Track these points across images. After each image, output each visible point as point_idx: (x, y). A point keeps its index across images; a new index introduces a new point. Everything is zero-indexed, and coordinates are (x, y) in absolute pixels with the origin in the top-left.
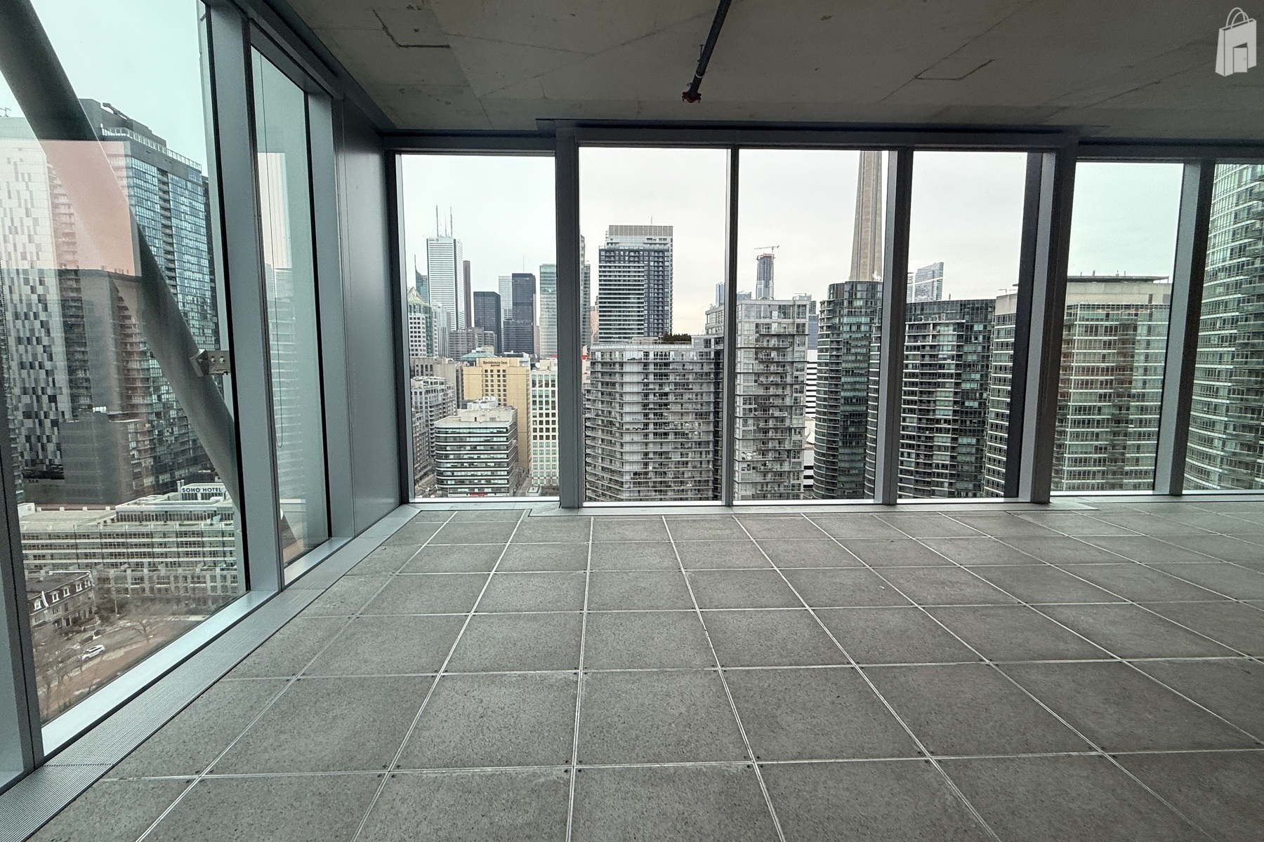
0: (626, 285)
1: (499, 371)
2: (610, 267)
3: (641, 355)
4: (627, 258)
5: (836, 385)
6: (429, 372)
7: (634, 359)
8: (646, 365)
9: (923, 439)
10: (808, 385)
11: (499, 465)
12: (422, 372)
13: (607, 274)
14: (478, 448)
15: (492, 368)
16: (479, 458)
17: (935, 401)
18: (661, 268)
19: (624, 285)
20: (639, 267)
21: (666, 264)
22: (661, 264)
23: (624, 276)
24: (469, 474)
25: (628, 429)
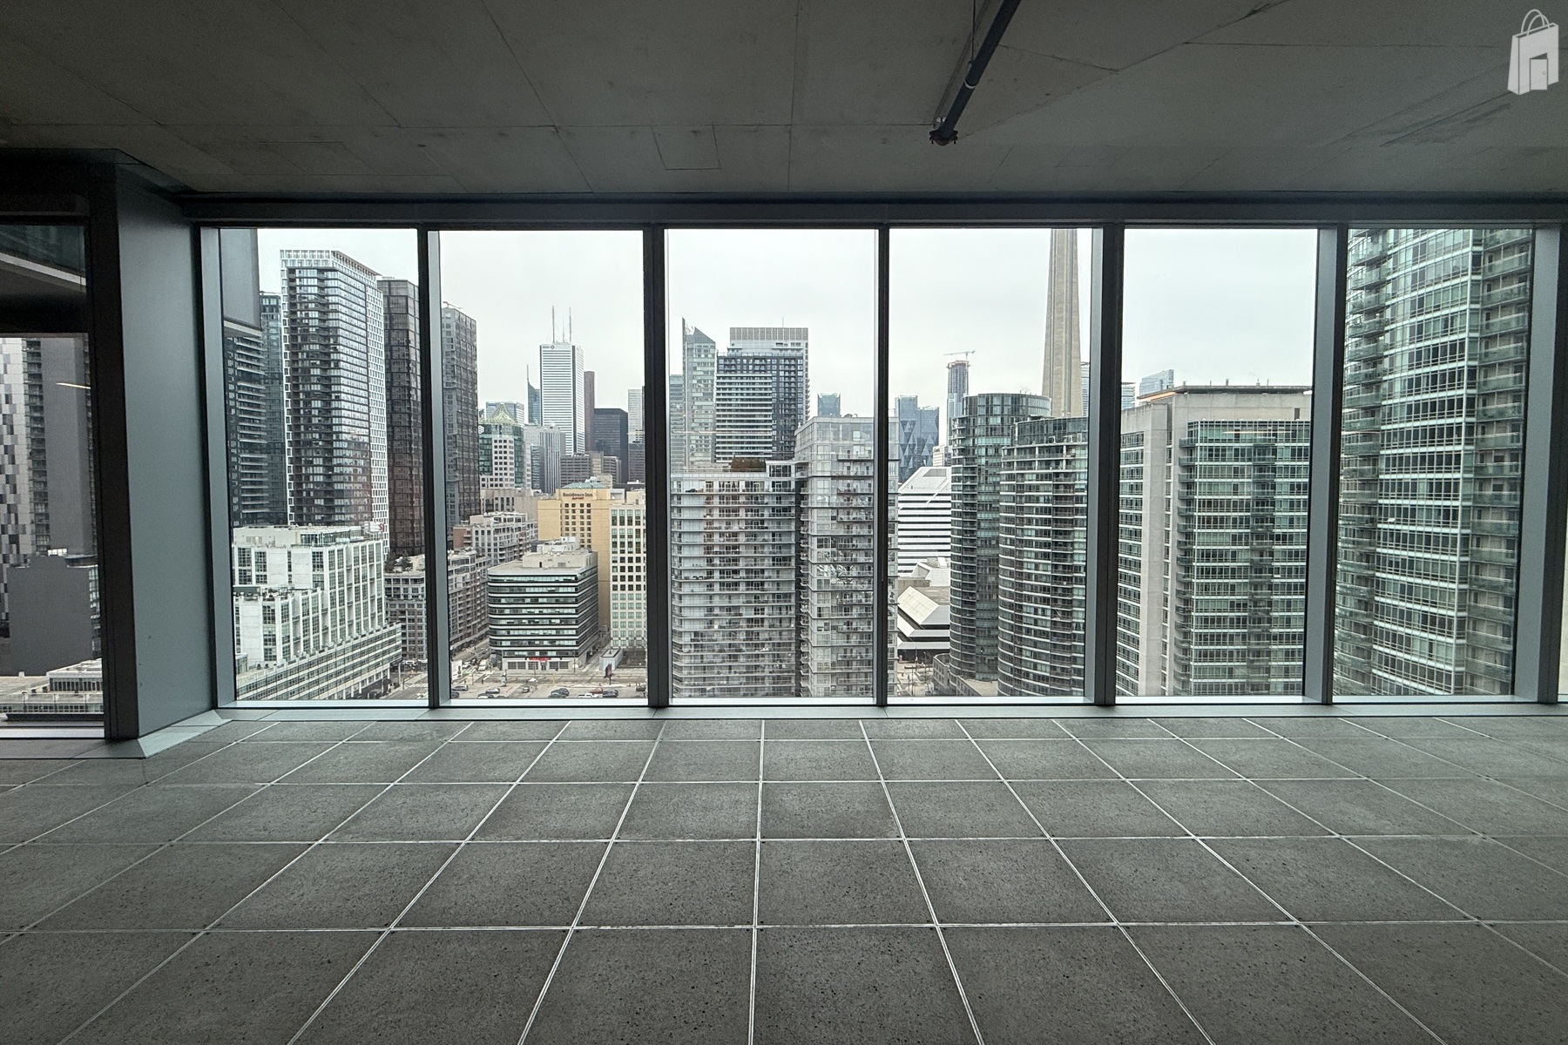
0: (750, 400)
1: (582, 505)
2: (730, 378)
3: (703, 485)
4: (751, 367)
5: (972, 523)
6: (510, 507)
7: (693, 490)
8: (709, 498)
9: (1060, 591)
10: (900, 522)
11: (565, 621)
12: (502, 506)
13: (726, 386)
14: (540, 600)
15: (574, 502)
16: (541, 613)
17: (1072, 543)
18: (793, 379)
19: (747, 400)
20: (766, 378)
21: (800, 374)
22: (792, 374)
23: (748, 389)
24: (529, 633)
25: (686, 578)
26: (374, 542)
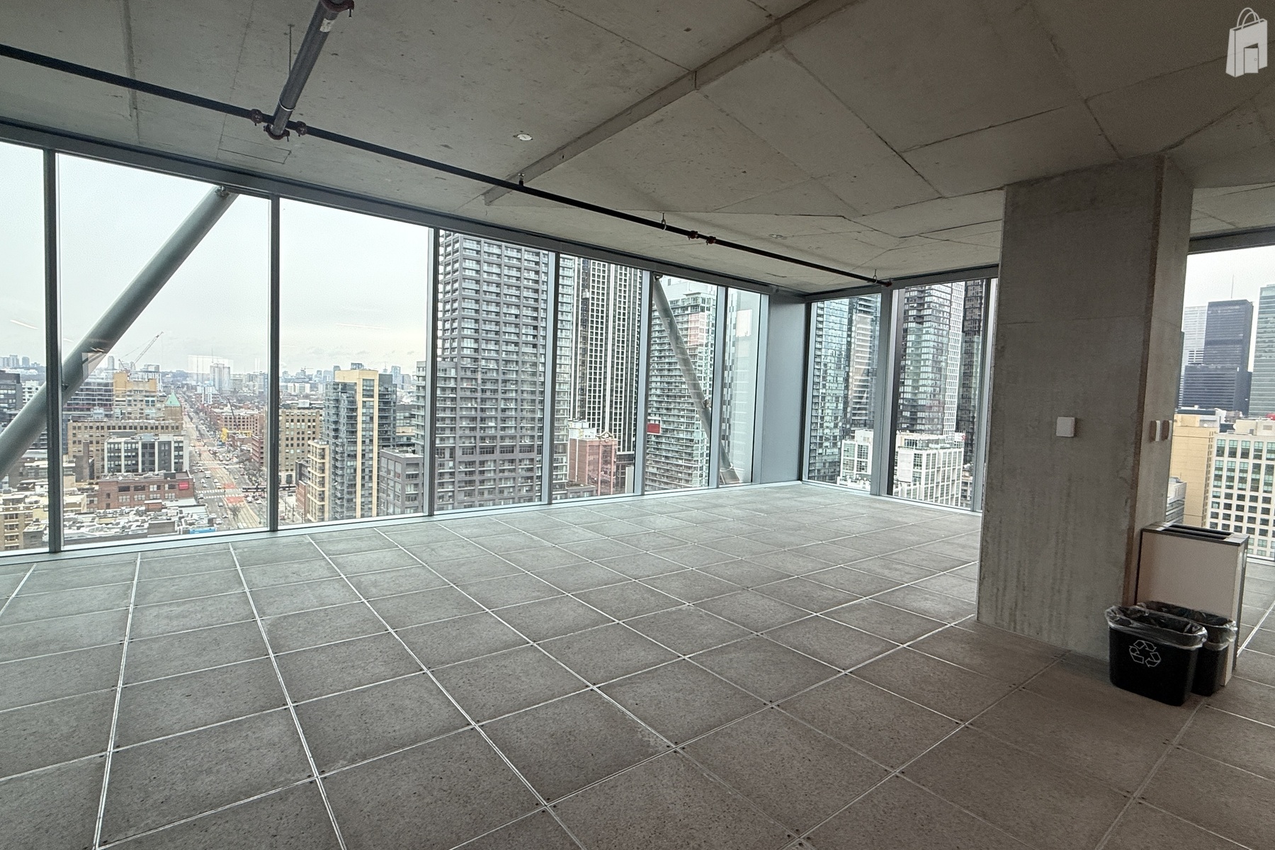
26: (957, 450)
